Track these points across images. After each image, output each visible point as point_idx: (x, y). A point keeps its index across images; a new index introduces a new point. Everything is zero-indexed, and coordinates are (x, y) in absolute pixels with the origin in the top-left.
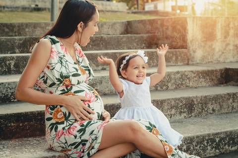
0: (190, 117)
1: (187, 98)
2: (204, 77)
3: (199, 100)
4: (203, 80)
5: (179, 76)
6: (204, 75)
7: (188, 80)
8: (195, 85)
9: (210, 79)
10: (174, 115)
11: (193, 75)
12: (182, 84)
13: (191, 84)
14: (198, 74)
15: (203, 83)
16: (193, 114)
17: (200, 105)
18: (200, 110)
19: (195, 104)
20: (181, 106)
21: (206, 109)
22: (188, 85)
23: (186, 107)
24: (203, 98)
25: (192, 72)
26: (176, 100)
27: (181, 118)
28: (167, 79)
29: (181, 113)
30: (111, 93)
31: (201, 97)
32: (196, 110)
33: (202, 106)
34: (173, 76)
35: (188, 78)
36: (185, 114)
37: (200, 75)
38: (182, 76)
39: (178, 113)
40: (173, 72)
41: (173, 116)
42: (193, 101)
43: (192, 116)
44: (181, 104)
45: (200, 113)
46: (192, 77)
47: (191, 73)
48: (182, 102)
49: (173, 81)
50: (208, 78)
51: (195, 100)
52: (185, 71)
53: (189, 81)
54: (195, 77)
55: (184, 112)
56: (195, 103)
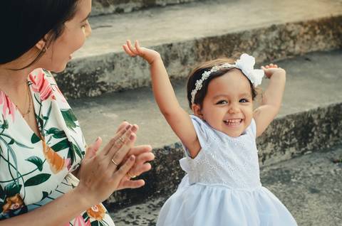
0: (303, 153)
1: (298, 116)
2: (323, 32)
3: (323, 116)
4: (322, 37)
5: (274, 34)
6: (324, 27)
7: (292, 42)
8: (305, 49)
9: (333, 34)
10: (271, 154)
11: (303, 30)
12: (280, 51)
13: (297, 49)
14: (312, 28)
15: (320, 43)
16: (309, 146)
17: (324, 125)
18: (324, 135)
19: (314, 125)
20: (286, 134)
21: (336, 132)
22: (291, 50)
23: (296, 135)
24: (331, 110)
25: (301, 23)
26: (277, 123)
27: (284, 158)
28: (251, 43)
29: (284, 148)
30: (134, 86)
31: (329, 108)
32: (315, 138)
33: (329, 127)
34: (262, 37)
35: (293, 38)
36: (293, 150)
37: (316, 28)
38: (280, 34)
39: (279, 148)
40: (263, 29)
41: (267, 157)
42: (311, 119)
43: (307, 150)
44: (287, 130)
45: (323, 141)
46: (301, 33)
47: (299, 26)
48: (288, 125)
49: (262, 47)
50: (331, 32)
51: (315, 116)
52: (288, 24)
53: (294, 43)
54: (307, 33)
55: (291, 146)
56: (316, 122)
